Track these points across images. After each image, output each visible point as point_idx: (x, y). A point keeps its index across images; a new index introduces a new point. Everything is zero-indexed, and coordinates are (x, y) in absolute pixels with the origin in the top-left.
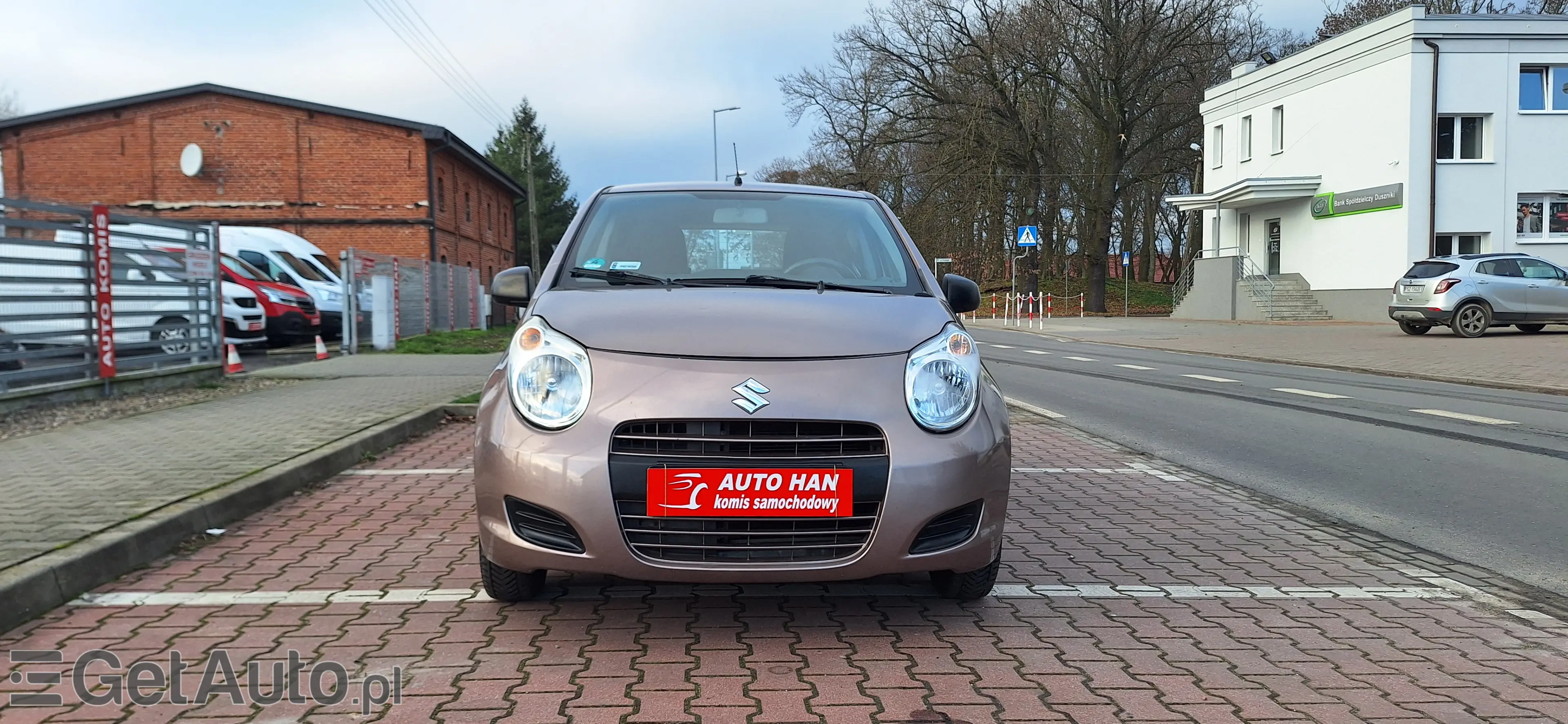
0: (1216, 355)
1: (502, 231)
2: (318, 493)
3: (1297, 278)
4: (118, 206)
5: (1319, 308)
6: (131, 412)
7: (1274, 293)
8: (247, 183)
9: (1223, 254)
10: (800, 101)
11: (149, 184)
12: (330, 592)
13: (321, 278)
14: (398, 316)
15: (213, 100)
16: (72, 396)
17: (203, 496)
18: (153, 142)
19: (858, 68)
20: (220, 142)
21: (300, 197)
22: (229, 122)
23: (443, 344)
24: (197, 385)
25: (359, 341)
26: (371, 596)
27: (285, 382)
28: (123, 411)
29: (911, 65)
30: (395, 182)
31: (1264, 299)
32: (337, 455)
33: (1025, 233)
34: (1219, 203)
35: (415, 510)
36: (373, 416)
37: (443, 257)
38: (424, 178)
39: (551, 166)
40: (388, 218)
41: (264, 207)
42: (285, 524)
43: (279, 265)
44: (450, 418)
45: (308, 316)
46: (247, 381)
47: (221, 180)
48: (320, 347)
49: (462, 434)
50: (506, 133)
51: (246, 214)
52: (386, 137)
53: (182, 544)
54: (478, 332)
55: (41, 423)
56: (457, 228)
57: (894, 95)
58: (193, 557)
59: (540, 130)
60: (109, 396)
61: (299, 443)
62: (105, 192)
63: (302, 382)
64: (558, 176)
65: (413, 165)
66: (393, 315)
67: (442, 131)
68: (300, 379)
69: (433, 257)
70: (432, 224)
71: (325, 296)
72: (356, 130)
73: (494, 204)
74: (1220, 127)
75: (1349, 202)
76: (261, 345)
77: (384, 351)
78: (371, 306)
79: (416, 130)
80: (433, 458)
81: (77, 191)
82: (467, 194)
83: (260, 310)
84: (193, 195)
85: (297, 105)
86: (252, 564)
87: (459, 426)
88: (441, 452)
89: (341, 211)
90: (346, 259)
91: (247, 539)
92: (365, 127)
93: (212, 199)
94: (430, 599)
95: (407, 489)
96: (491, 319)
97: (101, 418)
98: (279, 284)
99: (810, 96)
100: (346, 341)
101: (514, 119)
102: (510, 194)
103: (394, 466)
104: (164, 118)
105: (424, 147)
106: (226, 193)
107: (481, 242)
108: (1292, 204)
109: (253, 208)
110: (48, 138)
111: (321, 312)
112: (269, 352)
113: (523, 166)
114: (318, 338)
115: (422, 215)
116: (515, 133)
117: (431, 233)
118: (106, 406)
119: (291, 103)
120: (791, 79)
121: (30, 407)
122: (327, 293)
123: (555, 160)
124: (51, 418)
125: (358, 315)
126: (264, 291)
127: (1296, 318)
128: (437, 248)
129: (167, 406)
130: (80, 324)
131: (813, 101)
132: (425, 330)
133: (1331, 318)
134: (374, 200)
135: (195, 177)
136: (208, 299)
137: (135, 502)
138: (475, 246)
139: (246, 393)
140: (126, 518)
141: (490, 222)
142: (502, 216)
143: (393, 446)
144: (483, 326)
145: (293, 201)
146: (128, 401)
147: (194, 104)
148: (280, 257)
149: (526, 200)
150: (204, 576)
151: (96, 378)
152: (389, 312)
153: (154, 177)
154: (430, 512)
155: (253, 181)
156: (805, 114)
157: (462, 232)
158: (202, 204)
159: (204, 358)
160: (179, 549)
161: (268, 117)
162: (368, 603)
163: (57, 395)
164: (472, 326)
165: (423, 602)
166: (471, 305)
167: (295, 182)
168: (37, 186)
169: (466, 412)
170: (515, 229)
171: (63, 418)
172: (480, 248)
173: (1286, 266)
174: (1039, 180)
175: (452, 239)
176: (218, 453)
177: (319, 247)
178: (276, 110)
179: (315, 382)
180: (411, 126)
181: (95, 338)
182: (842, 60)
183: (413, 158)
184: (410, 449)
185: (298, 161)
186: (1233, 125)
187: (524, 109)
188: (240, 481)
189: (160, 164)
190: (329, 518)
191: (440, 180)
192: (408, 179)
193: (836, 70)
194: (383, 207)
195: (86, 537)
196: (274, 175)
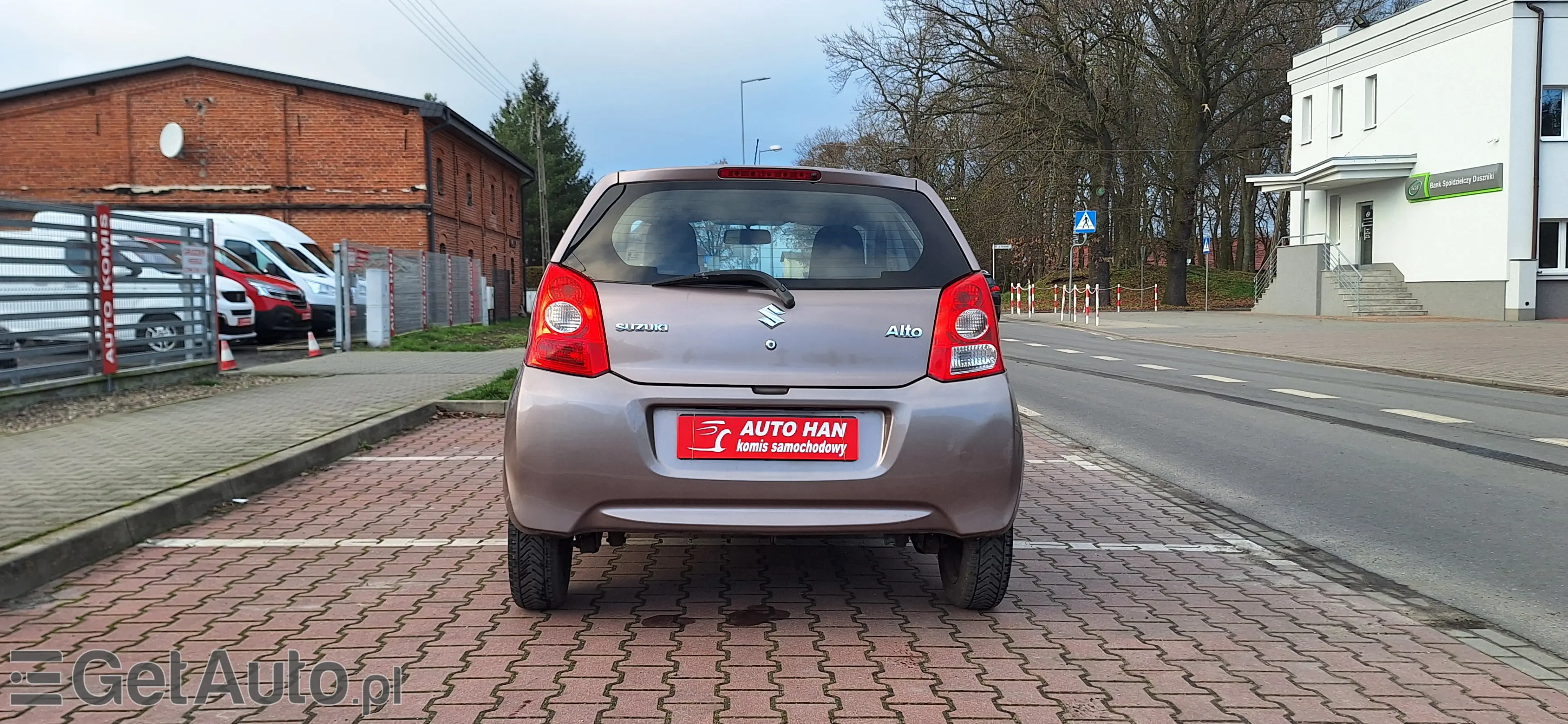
0: (1261, 355)
1: (508, 214)
2: (322, 474)
3: (1390, 268)
4: (94, 190)
5: (1413, 303)
6: (138, 407)
7: (1364, 285)
8: (231, 163)
9: (1309, 241)
10: (846, 65)
11: (126, 167)
12: (338, 540)
13: (311, 269)
14: (393, 311)
15: (195, 74)
16: (78, 392)
17: (229, 472)
18: (130, 121)
19: (911, 28)
20: (202, 120)
21: (288, 181)
22: (211, 99)
23: (440, 340)
24: (193, 382)
25: (352, 338)
26: (371, 542)
27: (280, 379)
28: (130, 406)
29: (968, 27)
30: (390, 164)
31: (1351, 292)
32: (336, 443)
33: (1084, 218)
34: (1305, 184)
35: (406, 487)
36: (368, 411)
37: (442, 245)
38: (422, 160)
39: (565, 139)
40: (382, 203)
41: (249, 192)
42: (297, 496)
43: (267, 255)
44: (442, 413)
45: (300, 310)
46: (241, 378)
47: (203, 162)
48: (313, 344)
49: (452, 428)
50: (514, 102)
51: (231, 199)
52: (381, 114)
53: (215, 508)
54: (479, 327)
55: (57, 416)
56: (457, 213)
57: (947, 61)
58: (225, 518)
59: (552, 99)
60: (112, 391)
61: (304, 432)
62: (79, 175)
63: (297, 380)
64: (573, 151)
65: (409, 145)
66: (387, 310)
67: (441, 108)
68: (295, 377)
69: (431, 249)
70: (430, 210)
71: (316, 288)
72: (349, 107)
73: (498, 186)
74: (1309, 98)
75: (1446, 184)
76: (249, 341)
77: (378, 348)
78: (365, 300)
79: (412, 107)
80: (424, 448)
81: (49, 174)
82: (468, 175)
83: (249, 304)
84: (172, 177)
85: (285, 80)
86: (274, 523)
87: (451, 420)
88: (431, 443)
89: (332, 195)
90: (339, 251)
91: (267, 506)
92: (358, 104)
93: (193, 183)
94: (415, 544)
95: (400, 472)
96: (494, 315)
97: (110, 412)
98: (268, 276)
99: (857, 59)
100: (339, 338)
101: (523, 86)
102: (517, 174)
103: (388, 454)
104: (141, 94)
105: (421, 126)
106: (208, 176)
107: (485, 229)
108: (1387, 186)
109: (237, 192)
110: (18, 116)
111: (311, 305)
112: (259, 348)
113: (532, 141)
114: (310, 334)
115: (420, 200)
116: (525, 102)
117: (429, 219)
118: (112, 401)
119: (278, 79)
120: (836, 40)
121: (41, 402)
122: (318, 285)
123: (569, 132)
124: (64, 412)
125: (351, 309)
126: (252, 284)
127: (1386, 314)
128: (436, 236)
129: (170, 402)
130: (84, 321)
131: (861, 64)
132: (422, 326)
133: (1426, 313)
134: (369, 183)
135: (176, 158)
136: (202, 295)
137: (173, 476)
138: (477, 232)
139: (243, 389)
140: (171, 486)
141: (494, 207)
142: (507, 199)
143: (387, 438)
144: (485, 321)
145: (280, 185)
146: (131, 397)
147: (174, 79)
148: (268, 247)
149: (534, 180)
150: (237, 529)
151: (100, 374)
152: (384, 306)
153: (132, 158)
154: (418, 489)
155: (237, 163)
156: (851, 79)
157: (464, 218)
158: (183, 187)
159: (198, 355)
160: (213, 512)
161: (254, 93)
162: (367, 547)
163: (64, 390)
164: (472, 321)
165: (410, 546)
166: (471, 298)
167: (282, 165)
168: (7, 168)
169: (458, 408)
170: (522, 212)
171: (75, 412)
172: (483, 235)
173: (1378, 256)
174: (1111, 157)
175: (452, 225)
176: (231, 441)
177: (308, 235)
178: (263, 86)
179: (309, 379)
180: (407, 103)
181: (98, 334)
182: (893, 17)
183: (409, 138)
184: (402, 440)
185: (286, 142)
186: (1323, 95)
187: (534, 75)
188: (257, 462)
189: (138, 144)
190: (333, 492)
191: (439, 161)
192: (404, 161)
193: (886, 29)
194: (377, 191)
195: (143, 499)
196: (260, 156)
